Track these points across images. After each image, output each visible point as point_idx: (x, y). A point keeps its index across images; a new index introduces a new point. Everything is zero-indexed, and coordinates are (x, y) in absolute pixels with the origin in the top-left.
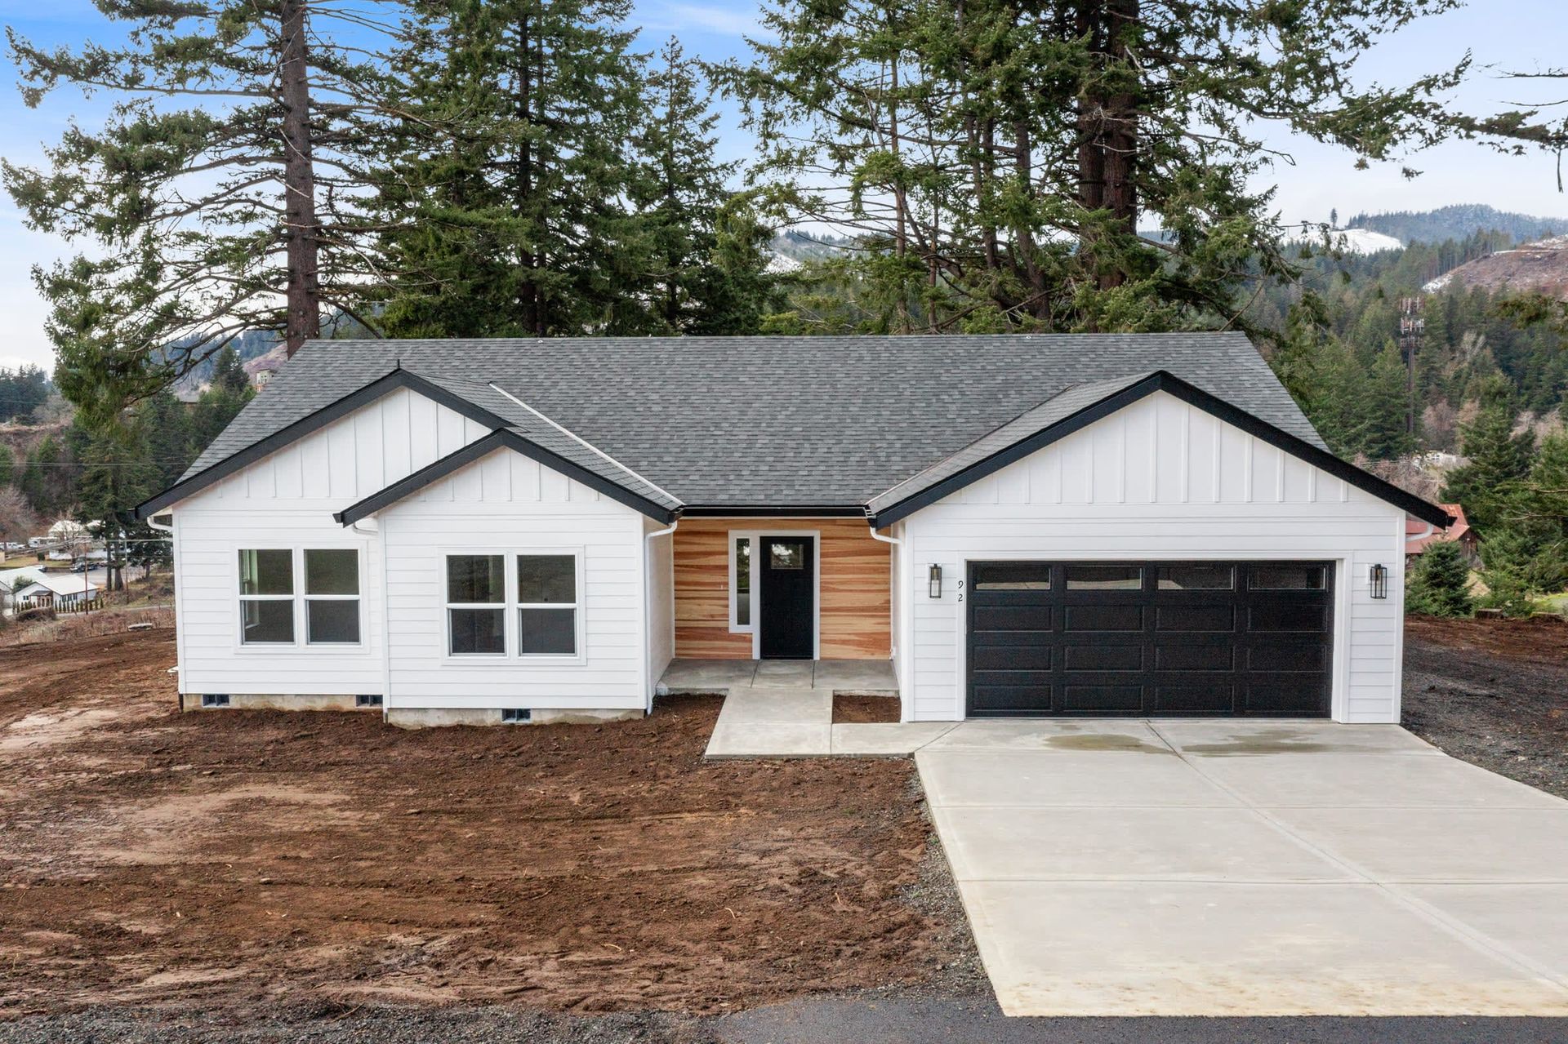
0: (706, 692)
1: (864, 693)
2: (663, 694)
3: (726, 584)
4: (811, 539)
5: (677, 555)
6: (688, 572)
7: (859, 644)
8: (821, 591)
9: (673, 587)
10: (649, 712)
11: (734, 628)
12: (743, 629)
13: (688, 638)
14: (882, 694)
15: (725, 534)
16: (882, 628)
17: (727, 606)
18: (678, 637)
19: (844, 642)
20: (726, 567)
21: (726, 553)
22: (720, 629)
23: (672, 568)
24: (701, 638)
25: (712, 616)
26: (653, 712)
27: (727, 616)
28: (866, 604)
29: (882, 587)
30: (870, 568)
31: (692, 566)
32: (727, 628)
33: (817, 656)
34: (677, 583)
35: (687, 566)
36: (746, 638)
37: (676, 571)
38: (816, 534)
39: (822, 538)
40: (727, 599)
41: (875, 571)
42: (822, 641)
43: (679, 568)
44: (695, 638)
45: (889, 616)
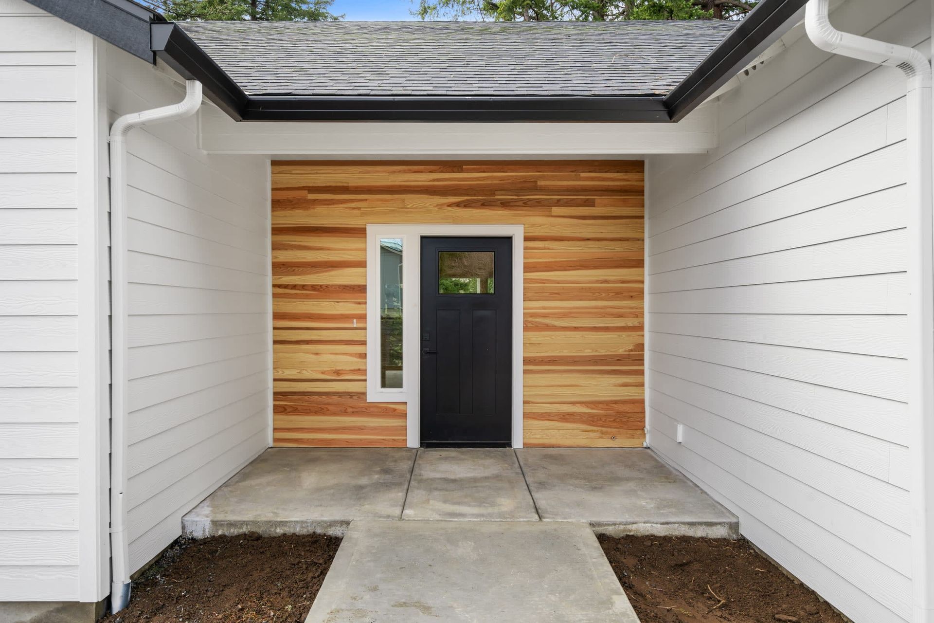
0: (298, 530)
1: (659, 530)
2: (199, 534)
3: (363, 317)
4: (509, 239)
5: (279, 267)
6: (295, 296)
7: (591, 420)
8: (526, 329)
9: (270, 323)
10: (117, 605)
11: (376, 393)
12: (391, 395)
13: (295, 411)
14: (700, 532)
15: (361, 232)
16: (631, 393)
17: (364, 356)
18: (277, 410)
19: (565, 417)
20: (362, 289)
21: (363, 264)
22: (350, 395)
23: (270, 290)
24: (320, 411)
25: (337, 372)
26: (128, 604)
27: (364, 372)
28: (603, 352)
29: (631, 322)
30: (608, 291)
31: (303, 287)
32: (364, 394)
33: (518, 442)
34: (277, 316)
35: (294, 287)
36: (396, 411)
37: (275, 295)
38: (516, 232)
39: (527, 239)
40: (364, 343)
41: (618, 294)
42: (526, 416)
43: (281, 291)
44: (307, 412)
45: (641, 373)
